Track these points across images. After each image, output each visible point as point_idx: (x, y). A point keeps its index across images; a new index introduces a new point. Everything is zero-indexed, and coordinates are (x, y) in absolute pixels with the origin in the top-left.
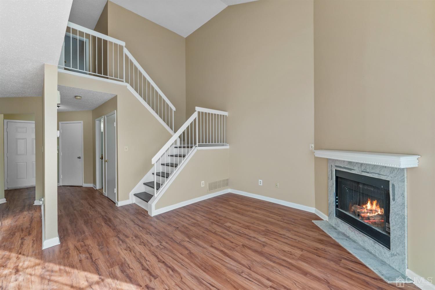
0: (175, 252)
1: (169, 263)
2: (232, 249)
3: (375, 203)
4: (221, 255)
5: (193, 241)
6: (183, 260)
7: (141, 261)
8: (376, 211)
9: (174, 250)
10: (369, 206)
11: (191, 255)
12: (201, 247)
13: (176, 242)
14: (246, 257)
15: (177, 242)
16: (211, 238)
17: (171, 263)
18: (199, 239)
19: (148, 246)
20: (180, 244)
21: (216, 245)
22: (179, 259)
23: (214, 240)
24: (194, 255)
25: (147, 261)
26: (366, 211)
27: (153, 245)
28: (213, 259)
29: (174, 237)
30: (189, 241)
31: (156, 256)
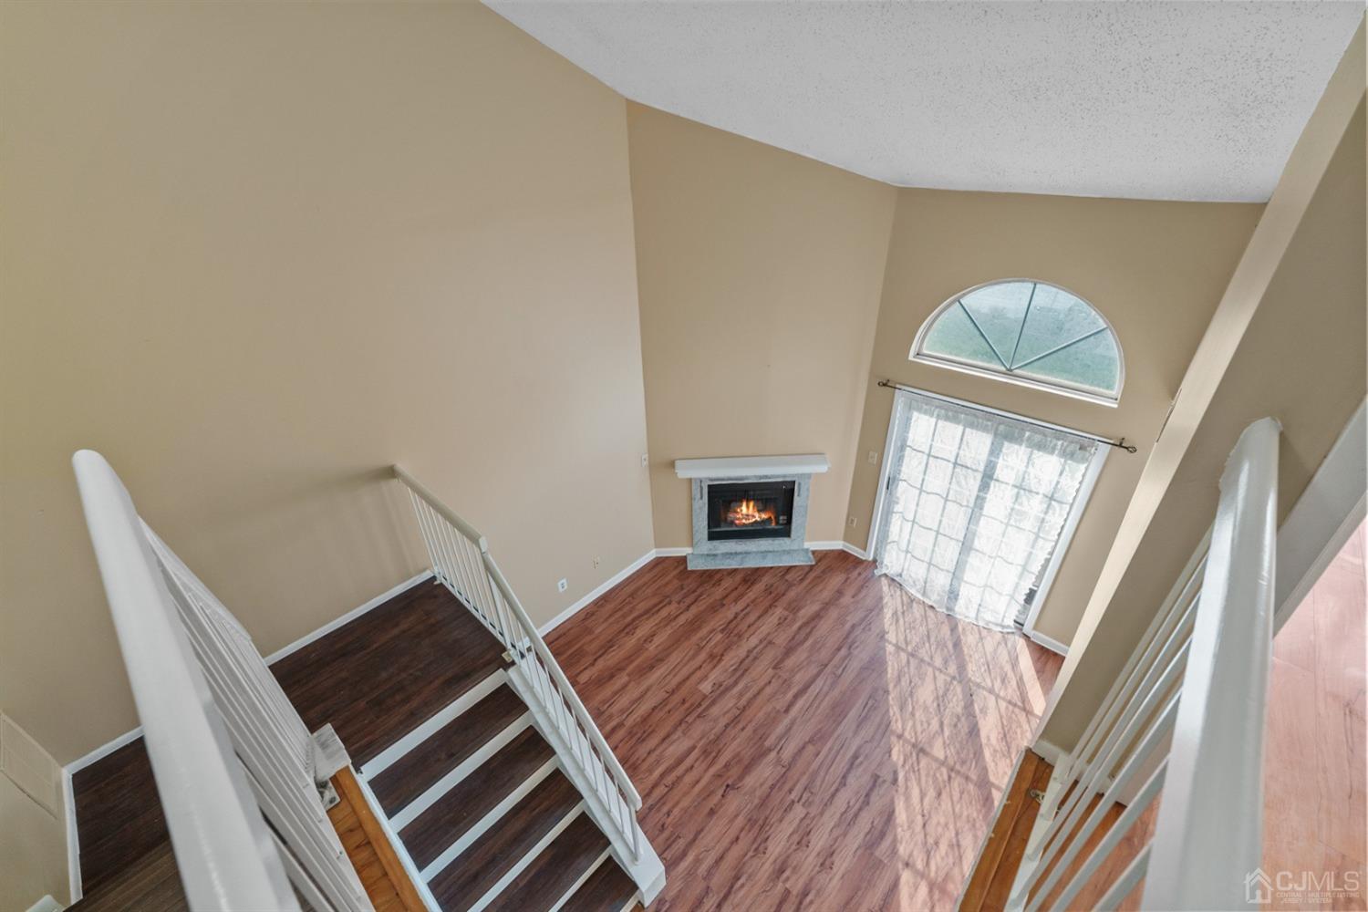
0: (815, 765)
1: (843, 768)
2: (787, 683)
3: (751, 504)
4: (805, 697)
5: (778, 744)
6: (831, 749)
7: (850, 817)
8: (754, 516)
9: (811, 770)
10: (744, 508)
11: (817, 739)
12: (790, 728)
13: (785, 773)
14: (802, 668)
15: (783, 772)
16: (761, 714)
17: (842, 765)
18: (769, 735)
19: (808, 825)
20: (790, 765)
21: (780, 704)
22: (830, 756)
23: (768, 708)
24: (816, 734)
25: (849, 807)
26: (740, 516)
27: (802, 816)
28: (818, 707)
29: (770, 783)
30: (777, 750)
31: (833, 796)
